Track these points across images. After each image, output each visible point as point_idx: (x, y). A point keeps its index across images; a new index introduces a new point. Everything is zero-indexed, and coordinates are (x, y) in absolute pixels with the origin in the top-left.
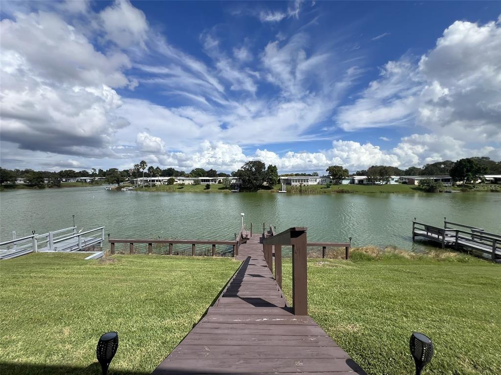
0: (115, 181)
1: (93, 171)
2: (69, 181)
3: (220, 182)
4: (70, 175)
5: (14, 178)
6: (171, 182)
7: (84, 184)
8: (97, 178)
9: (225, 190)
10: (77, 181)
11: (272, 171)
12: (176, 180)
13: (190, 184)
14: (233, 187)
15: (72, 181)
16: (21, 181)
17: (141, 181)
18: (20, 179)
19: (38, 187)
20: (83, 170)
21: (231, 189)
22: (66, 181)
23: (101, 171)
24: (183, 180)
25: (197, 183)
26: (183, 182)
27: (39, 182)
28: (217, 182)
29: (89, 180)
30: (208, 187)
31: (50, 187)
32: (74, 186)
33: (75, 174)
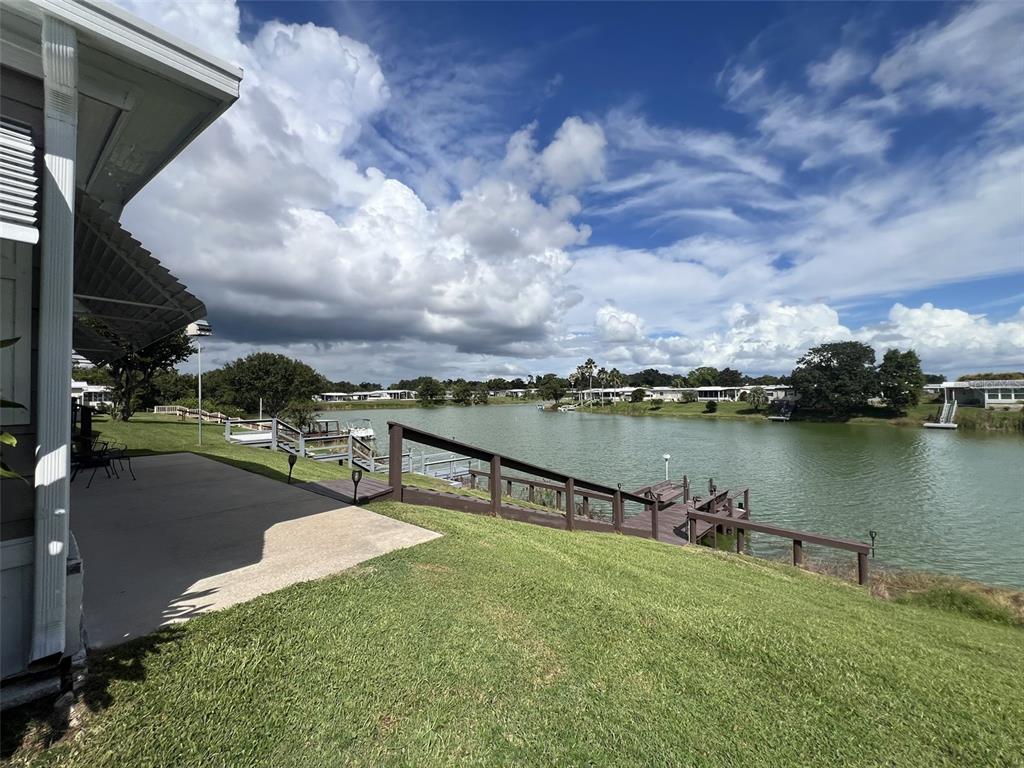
0: (553, 396)
1: (529, 379)
2: (498, 395)
3: (743, 397)
4: (498, 385)
5: (442, 392)
6: (637, 397)
7: (515, 399)
8: (533, 391)
9: (753, 416)
10: (506, 396)
11: (900, 367)
12: (648, 393)
13: (676, 400)
14: (775, 408)
15: (502, 395)
17: (588, 394)
18: (450, 392)
19: (465, 403)
20: (517, 377)
21: (770, 414)
22: (494, 395)
23: (539, 378)
24: (661, 394)
25: (689, 399)
26: (661, 397)
27: (465, 397)
28: (736, 398)
29: (520, 394)
30: (712, 407)
31: (475, 404)
32: (503, 402)
33: (505, 384)
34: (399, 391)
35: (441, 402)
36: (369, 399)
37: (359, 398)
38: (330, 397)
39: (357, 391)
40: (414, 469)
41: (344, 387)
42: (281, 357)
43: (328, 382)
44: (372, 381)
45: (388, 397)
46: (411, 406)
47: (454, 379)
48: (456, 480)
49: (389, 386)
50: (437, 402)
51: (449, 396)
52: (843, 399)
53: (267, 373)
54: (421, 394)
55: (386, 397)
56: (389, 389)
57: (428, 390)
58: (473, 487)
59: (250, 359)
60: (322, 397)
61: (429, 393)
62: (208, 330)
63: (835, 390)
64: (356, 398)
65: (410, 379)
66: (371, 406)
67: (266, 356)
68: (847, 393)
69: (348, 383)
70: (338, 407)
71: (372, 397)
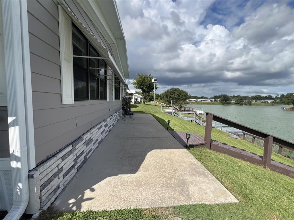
0: (292, 103)
1: (276, 95)
2: (257, 102)
4: (258, 98)
5: (230, 100)
7: (266, 104)
8: (278, 101)
10: (262, 102)
15: (259, 102)
16: (234, 101)
18: (234, 100)
19: (240, 104)
22: (255, 102)
23: (282, 95)
27: (241, 102)
29: (270, 102)
31: (245, 105)
32: (259, 105)
33: (261, 98)
34: (213, 99)
35: (230, 103)
36: (203, 101)
37: (200, 101)
38: (191, 100)
39: (199, 99)
40: (217, 127)
41: (195, 97)
42: (178, 89)
43: (191, 96)
44: (204, 96)
45: (210, 101)
46: (217, 104)
47: (236, 95)
48: (235, 134)
49: (210, 97)
50: (228, 103)
51: (233, 101)
53: (174, 93)
54: (222, 100)
55: (209, 101)
56: (210, 98)
57: (225, 99)
58: (244, 139)
59: (170, 90)
60: (189, 100)
61: (225, 100)
62: (156, 81)
64: (199, 101)
65: (218, 95)
66: (204, 104)
67: (174, 88)
69: (197, 96)
70: (193, 103)
71: (204, 101)
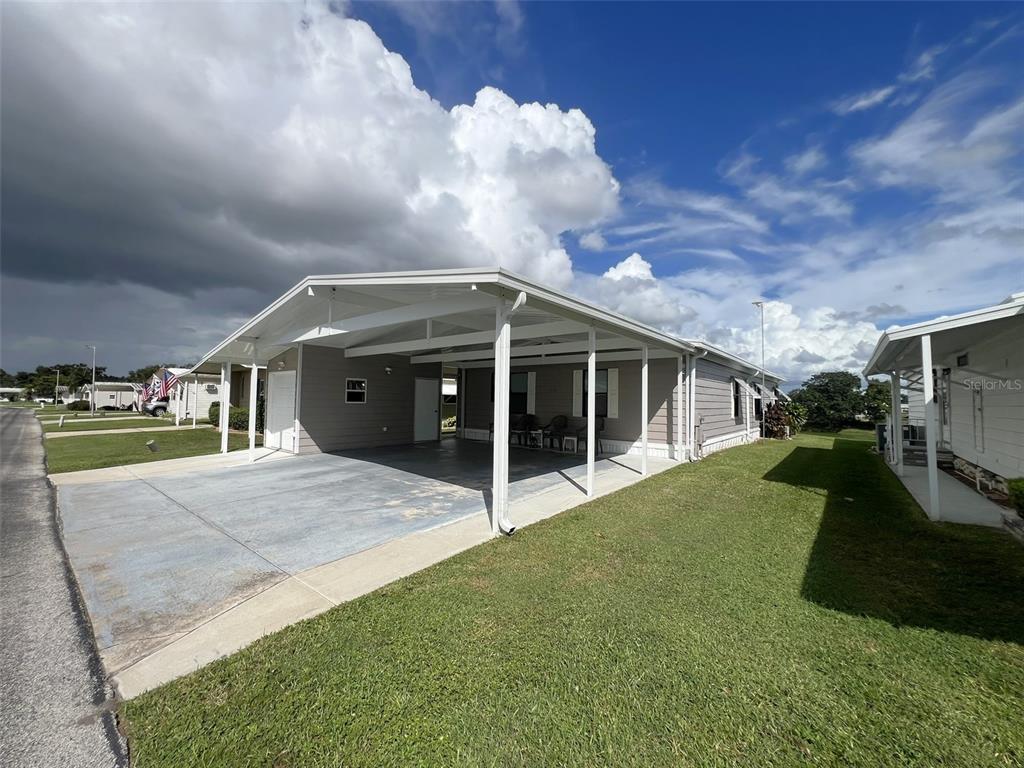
52: (837, 415)
63: (831, 408)
68: (839, 411)
